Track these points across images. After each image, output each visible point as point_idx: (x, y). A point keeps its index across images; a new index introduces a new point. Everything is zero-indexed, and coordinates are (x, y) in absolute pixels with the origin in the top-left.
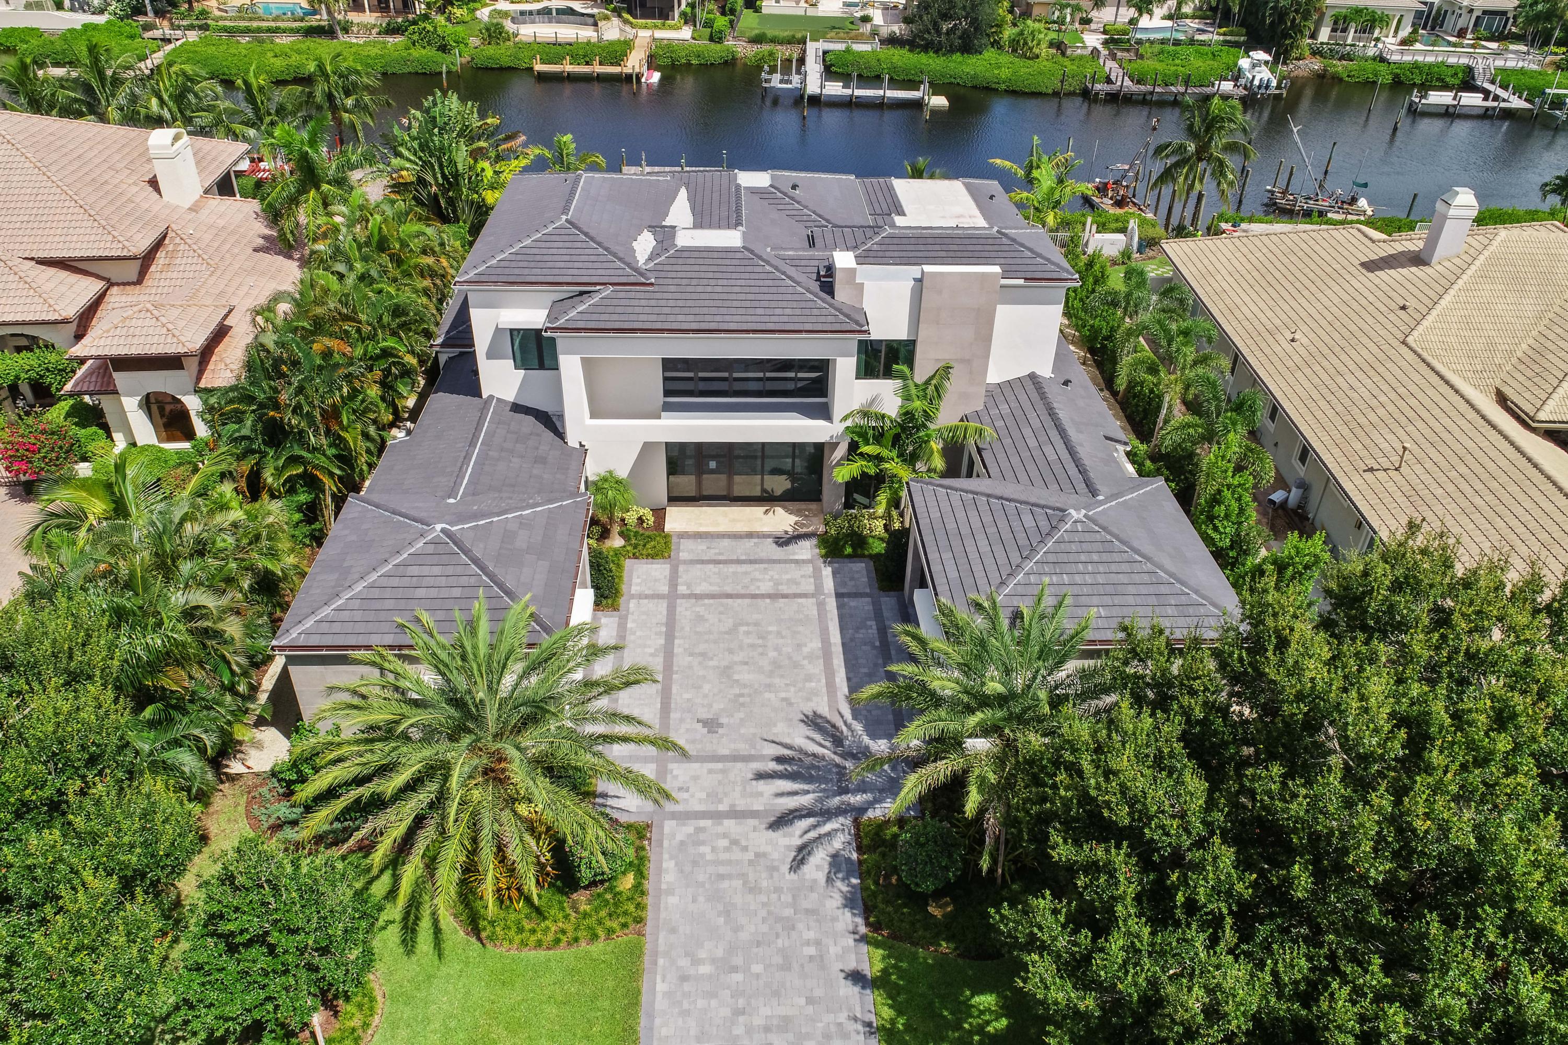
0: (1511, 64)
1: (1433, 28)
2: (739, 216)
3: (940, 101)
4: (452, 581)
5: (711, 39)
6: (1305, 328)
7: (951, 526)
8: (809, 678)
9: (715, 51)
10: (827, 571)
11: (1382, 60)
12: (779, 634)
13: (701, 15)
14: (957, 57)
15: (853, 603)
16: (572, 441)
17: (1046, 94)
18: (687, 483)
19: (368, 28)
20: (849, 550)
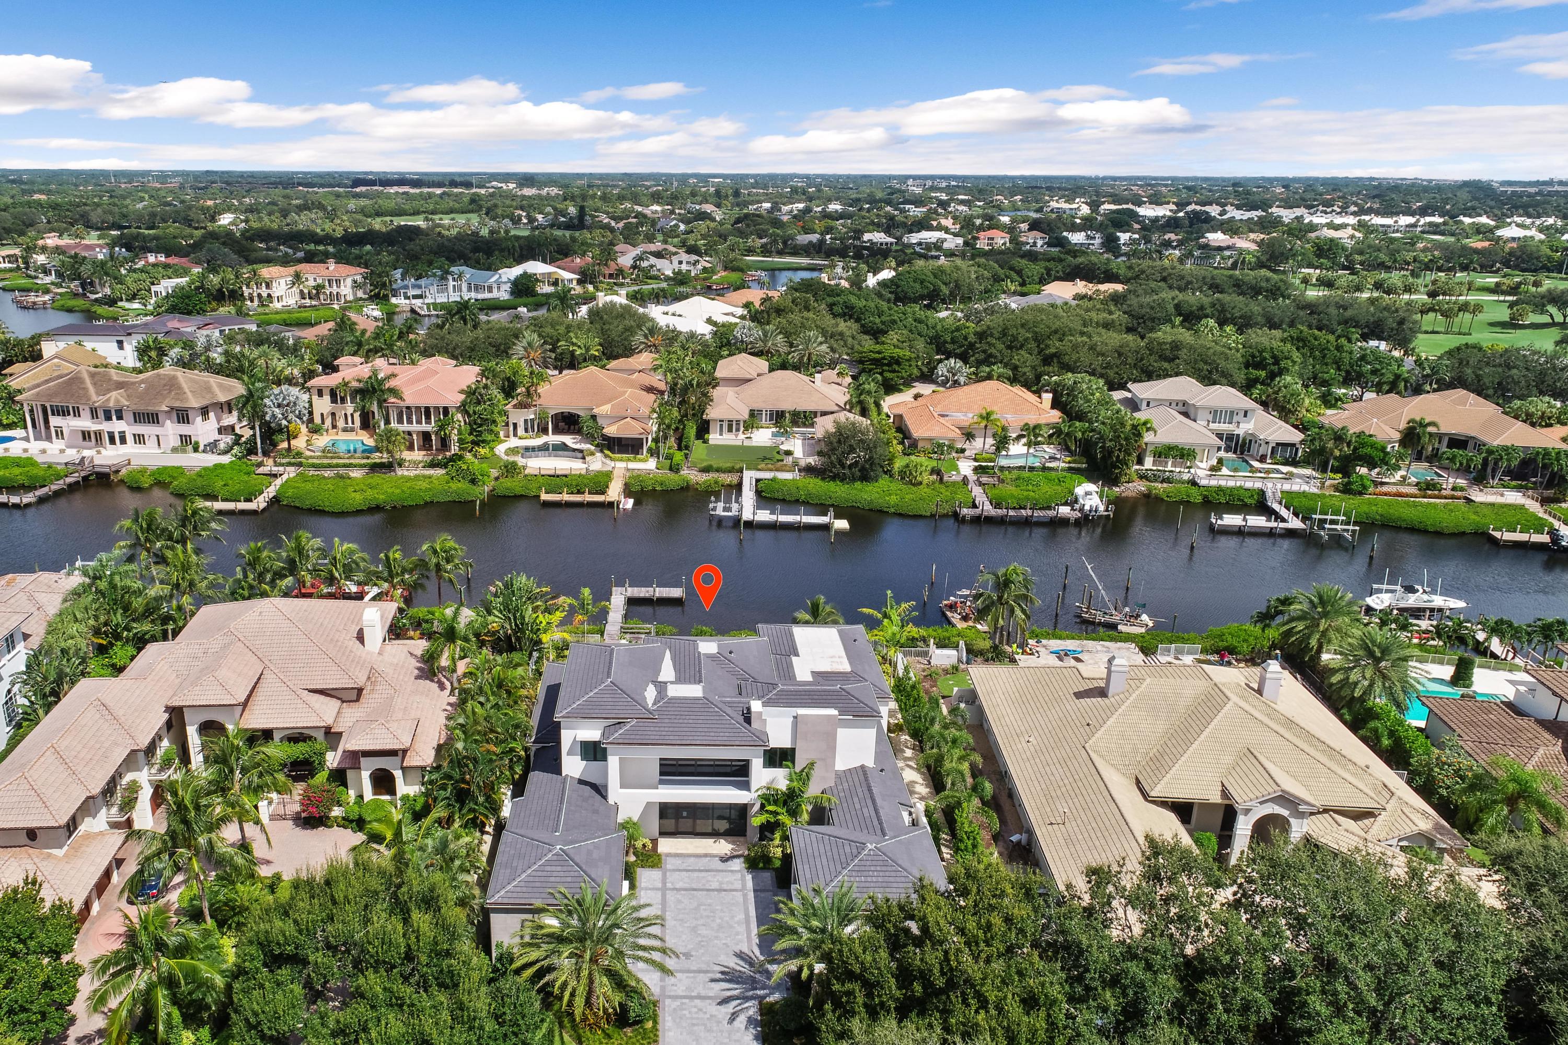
0: (1295, 488)
1: (1242, 453)
2: (700, 676)
3: (842, 524)
4: (567, 874)
5: (671, 469)
6: (1036, 734)
7: (810, 851)
8: (737, 934)
9: (673, 480)
10: (749, 877)
11: (1193, 483)
12: (722, 911)
13: (663, 450)
14: (858, 485)
15: (763, 895)
16: (611, 801)
17: (925, 517)
18: (670, 824)
19: (416, 464)
20: (761, 865)
